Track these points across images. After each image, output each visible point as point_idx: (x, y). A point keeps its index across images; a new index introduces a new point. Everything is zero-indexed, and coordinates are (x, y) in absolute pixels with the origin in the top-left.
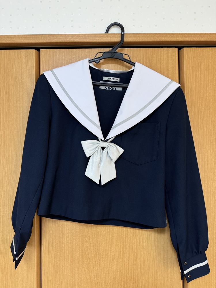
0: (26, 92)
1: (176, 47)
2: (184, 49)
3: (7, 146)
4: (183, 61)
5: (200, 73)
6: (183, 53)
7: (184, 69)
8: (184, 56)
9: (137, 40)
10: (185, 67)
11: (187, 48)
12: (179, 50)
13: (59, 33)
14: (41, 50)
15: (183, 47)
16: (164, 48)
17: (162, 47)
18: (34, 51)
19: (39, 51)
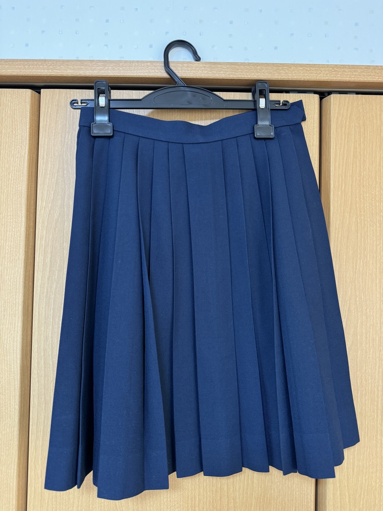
2: (332, 96)
4: (330, 121)
5: (362, 146)
6: (330, 105)
7: (330, 137)
8: (332, 110)
10: (332, 132)
11: (339, 95)
12: (321, 99)
14: (42, 90)
15: (330, 93)
17: (287, 92)
18: (28, 92)
19: (40, 93)
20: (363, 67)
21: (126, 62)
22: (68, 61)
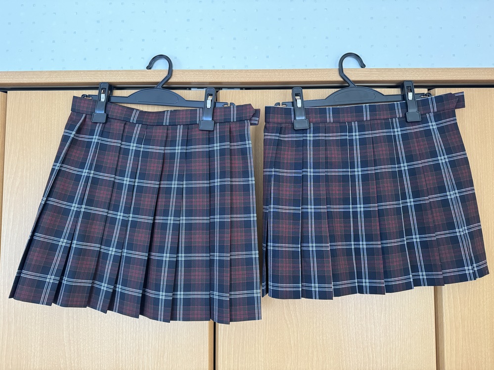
13: (32, 69)
20: (238, 71)
21: (66, 71)
22: (24, 72)
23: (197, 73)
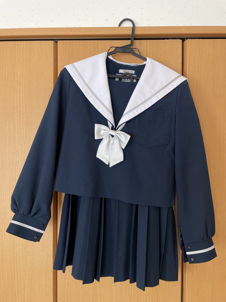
0: (46, 79)
1: (180, 39)
3: (28, 127)
5: (201, 62)
6: (187, 45)
7: (187, 59)
9: (144, 33)
10: (187, 57)
11: (191, 39)
12: (183, 41)
13: (74, 26)
14: (58, 41)
15: (187, 39)
16: (169, 40)
17: (168, 39)
18: (52, 42)
19: (57, 42)
20: (201, 27)
21: (96, 28)
23: (176, 28)
